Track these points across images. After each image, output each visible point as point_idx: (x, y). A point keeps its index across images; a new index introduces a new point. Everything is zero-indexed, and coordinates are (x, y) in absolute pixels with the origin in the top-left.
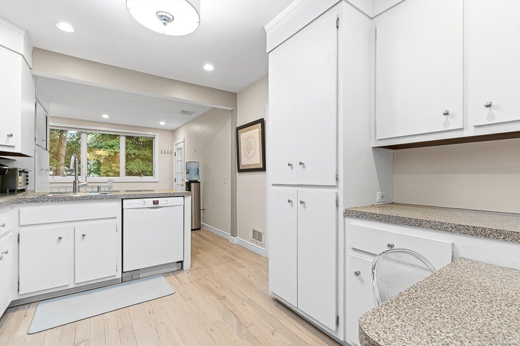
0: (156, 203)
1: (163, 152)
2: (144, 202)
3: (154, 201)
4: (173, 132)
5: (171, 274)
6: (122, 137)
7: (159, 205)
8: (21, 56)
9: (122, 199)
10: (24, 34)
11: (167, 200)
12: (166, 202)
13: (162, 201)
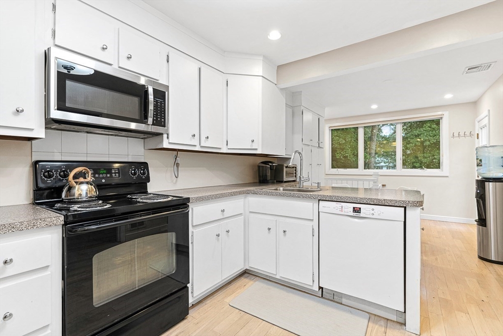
0: (357, 210)
1: (456, 134)
2: (342, 207)
3: (354, 208)
4: (475, 104)
5: (382, 322)
6: (398, 125)
7: (362, 215)
8: (261, 77)
9: (319, 200)
10: (262, 59)
11: (373, 210)
12: (373, 212)
13: (366, 209)
